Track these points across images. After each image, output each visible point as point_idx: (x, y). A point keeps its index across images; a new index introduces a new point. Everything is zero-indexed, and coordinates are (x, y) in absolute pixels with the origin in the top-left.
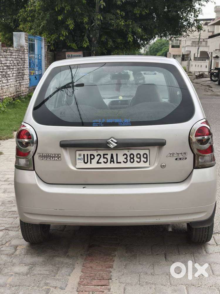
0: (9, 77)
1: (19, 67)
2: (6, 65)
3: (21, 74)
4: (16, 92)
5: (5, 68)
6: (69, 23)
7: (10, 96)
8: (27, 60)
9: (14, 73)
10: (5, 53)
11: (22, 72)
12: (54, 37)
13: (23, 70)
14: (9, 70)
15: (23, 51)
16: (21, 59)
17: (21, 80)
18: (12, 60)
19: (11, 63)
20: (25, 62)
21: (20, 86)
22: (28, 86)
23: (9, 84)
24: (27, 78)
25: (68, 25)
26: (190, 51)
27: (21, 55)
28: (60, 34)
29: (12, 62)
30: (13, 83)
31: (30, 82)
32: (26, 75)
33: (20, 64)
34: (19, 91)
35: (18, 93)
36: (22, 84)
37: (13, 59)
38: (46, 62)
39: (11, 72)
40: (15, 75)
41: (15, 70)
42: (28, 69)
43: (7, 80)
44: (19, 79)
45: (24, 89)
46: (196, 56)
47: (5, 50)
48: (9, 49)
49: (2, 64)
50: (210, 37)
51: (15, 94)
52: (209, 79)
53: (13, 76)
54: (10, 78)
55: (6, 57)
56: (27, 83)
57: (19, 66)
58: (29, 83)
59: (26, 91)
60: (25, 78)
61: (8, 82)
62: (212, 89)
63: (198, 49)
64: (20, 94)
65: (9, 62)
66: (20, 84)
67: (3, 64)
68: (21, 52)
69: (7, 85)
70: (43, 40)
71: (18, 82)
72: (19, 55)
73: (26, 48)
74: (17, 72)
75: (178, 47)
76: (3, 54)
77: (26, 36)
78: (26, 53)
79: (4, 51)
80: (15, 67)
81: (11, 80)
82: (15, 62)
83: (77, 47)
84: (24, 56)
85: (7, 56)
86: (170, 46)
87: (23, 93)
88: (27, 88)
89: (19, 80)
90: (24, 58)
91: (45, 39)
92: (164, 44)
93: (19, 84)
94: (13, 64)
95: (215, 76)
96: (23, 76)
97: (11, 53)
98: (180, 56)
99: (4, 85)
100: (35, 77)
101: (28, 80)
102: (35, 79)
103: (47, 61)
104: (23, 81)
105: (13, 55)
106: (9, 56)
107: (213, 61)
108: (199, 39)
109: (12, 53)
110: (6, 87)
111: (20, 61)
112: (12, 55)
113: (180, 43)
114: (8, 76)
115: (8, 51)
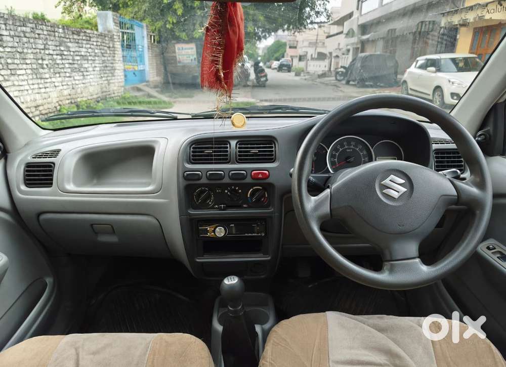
0: (87, 71)
1: (106, 58)
2: (80, 54)
3: (108, 68)
4: (102, 92)
5: (78, 58)
6: (176, 7)
7: (89, 98)
8: (118, 50)
9: (95, 67)
10: (75, 37)
11: (111, 65)
12: (159, 24)
13: (112, 63)
14: (86, 62)
15: (111, 38)
16: (109, 47)
17: (109, 76)
18: (90, 48)
19: (89, 53)
20: (116, 52)
21: (109, 84)
22: (122, 84)
23: (87, 81)
24: (121, 74)
25: (176, 10)
26: (307, 52)
27: (107, 42)
28: (166, 21)
29: (90, 50)
30: (95, 80)
31: (125, 80)
32: (119, 70)
33: (105, 55)
34: (108, 90)
35: (104, 94)
36: (111, 81)
37: (92, 47)
38: (150, 55)
39: (90, 65)
40: (98, 69)
41: (97, 62)
42: (121, 63)
43: (83, 75)
44: (106, 75)
45: (115, 88)
46: (313, 56)
47: (76, 32)
48: (83, 31)
49: (70, 51)
50: (328, 37)
51: (100, 95)
52: (334, 78)
53: (94, 71)
54: (88, 74)
55: (78, 43)
56: (120, 80)
57: (104, 57)
58: (123, 80)
59: (120, 91)
60: (116, 74)
61: (84, 79)
62: (340, 89)
63: (316, 49)
64: (109, 95)
65: (84, 50)
66: (108, 82)
67: (73, 52)
68: (106, 38)
69: (83, 83)
70: (145, 28)
71: (104, 79)
72: (103, 43)
73: (115, 34)
74: (101, 65)
75: (295, 47)
76: (71, 37)
77: (115, 17)
78: (116, 40)
79: (73, 33)
80: (97, 58)
81: (92, 76)
82: (96, 51)
83: (188, 37)
84: (114, 44)
85: (80, 41)
86: (288, 47)
87: (114, 93)
88: (122, 87)
89: (107, 77)
90: (113, 47)
91: (147, 26)
92: (281, 46)
93: (106, 82)
94: (93, 54)
95: (341, 75)
96: (112, 71)
97: (88, 38)
98: (297, 56)
99: (77, 82)
100: (134, 74)
101: (123, 77)
102: (134, 75)
103: (152, 54)
104: (113, 78)
105: (92, 40)
106: (85, 42)
107: (333, 60)
108: (317, 40)
109: (90, 37)
110: (82, 85)
111: (106, 51)
112: (90, 40)
113: (297, 44)
114: (85, 70)
115: (82, 34)
